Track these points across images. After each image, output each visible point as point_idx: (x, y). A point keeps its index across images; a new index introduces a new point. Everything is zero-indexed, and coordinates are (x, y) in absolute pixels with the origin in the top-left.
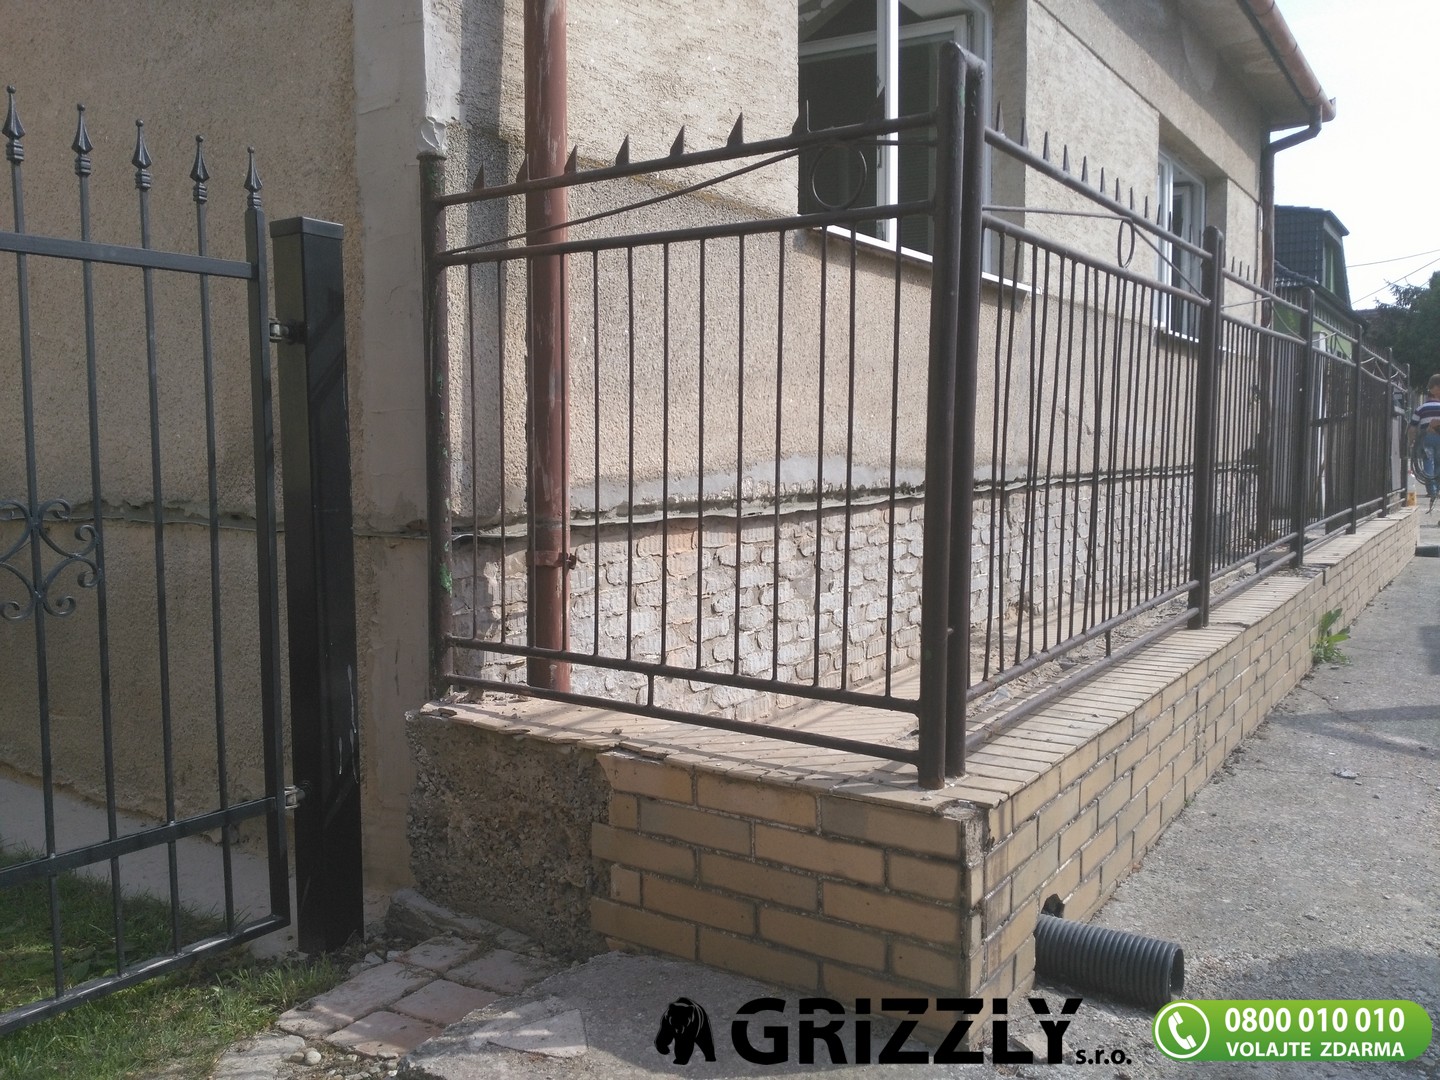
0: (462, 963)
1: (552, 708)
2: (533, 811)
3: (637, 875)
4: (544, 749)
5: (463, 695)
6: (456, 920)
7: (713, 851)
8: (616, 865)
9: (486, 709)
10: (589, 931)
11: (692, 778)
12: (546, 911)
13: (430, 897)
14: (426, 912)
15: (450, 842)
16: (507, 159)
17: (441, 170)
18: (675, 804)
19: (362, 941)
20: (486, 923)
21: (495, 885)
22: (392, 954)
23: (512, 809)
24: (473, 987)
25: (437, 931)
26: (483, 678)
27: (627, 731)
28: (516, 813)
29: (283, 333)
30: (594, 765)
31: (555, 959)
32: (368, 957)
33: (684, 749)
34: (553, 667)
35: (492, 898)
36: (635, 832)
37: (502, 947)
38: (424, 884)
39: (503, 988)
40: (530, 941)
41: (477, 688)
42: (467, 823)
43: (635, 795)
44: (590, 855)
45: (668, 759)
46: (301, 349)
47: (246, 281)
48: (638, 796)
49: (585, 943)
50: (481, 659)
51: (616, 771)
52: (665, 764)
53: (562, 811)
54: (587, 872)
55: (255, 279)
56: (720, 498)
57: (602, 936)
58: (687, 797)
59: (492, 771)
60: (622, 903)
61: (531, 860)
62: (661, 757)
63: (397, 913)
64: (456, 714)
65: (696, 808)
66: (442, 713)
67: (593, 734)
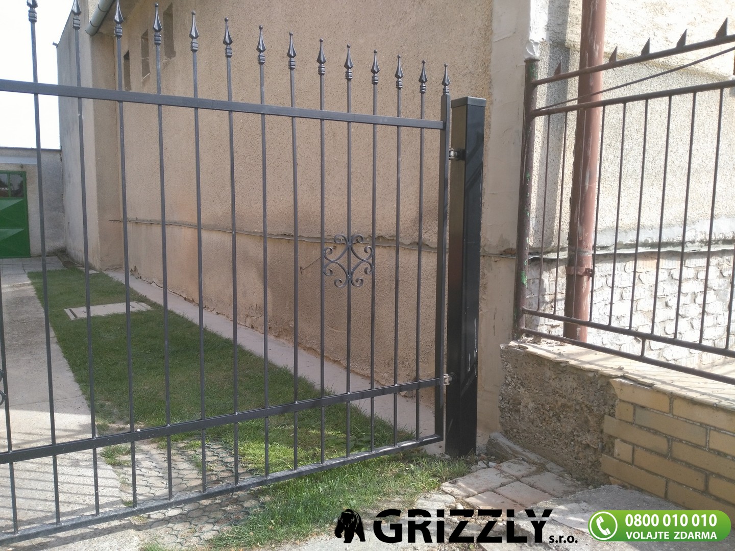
0: (529, 475)
1: (580, 351)
2: (569, 404)
3: (631, 447)
4: (578, 372)
5: (529, 339)
6: (524, 453)
7: (681, 441)
8: (618, 440)
9: (543, 347)
10: (598, 472)
11: (670, 399)
12: (574, 457)
13: (510, 439)
14: (508, 446)
15: (521, 413)
16: (569, 58)
17: (536, 66)
18: (658, 412)
19: (475, 455)
20: (540, 457)
21: (545, 439)
22: (491, 464)
23: (557, 401)
24: (536, 488)
25: (513, 457)
26: (538, 331)
27: (626, 369)
28: (560, 404)
29: (455, 156)
30: (607, 385)
31: (579, 483)
32: (480, 463)
33: (663, 382)
34: (579, 329)
35: (544, 445)
36: (632, 424)
37: (549, 471)
38: (506, 432)
39: (552, 492)
40: (564, 471)
41: (538, 337)
42: (531, 405)
43: (632, 404)
44: (602, 431)
45: (655, 387)
46: (463, 163)
47: (439, 130)
48: (635, 405)
49: (596, 478)
50: (538, 321)
51: (621, 390)
52: (653, 389)
53: (586, 406)
54: (599, 440)
55: (444, 130)
56: (675, 241)
57: (607, 476)
58: (667, 409)
59: (547, 380)
60: (621, 460)
61: (567, 429)
62: (651, 386)
63: (492, 443)
64: (528, 348)
65: (672, 416)
66: (520, 347)
67: (608, 368)
